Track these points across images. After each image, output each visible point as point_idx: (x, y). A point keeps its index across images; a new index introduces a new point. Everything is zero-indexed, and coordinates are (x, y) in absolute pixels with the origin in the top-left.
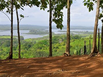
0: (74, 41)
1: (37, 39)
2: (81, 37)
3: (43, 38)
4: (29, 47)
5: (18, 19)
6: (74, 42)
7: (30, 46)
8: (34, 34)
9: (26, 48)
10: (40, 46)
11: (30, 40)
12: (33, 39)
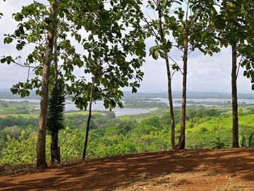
0: (209, 119)
1: (138, 116)
2: (221, 112)
3: (148, 114)
4: (128, 131)
5: (169, 74)
6: (210, 121)
7: (128, 129)
8: (132, 107)
9: (121, 132)
10: (146, 128)
11: (126, 118)
12: (131, 116)
